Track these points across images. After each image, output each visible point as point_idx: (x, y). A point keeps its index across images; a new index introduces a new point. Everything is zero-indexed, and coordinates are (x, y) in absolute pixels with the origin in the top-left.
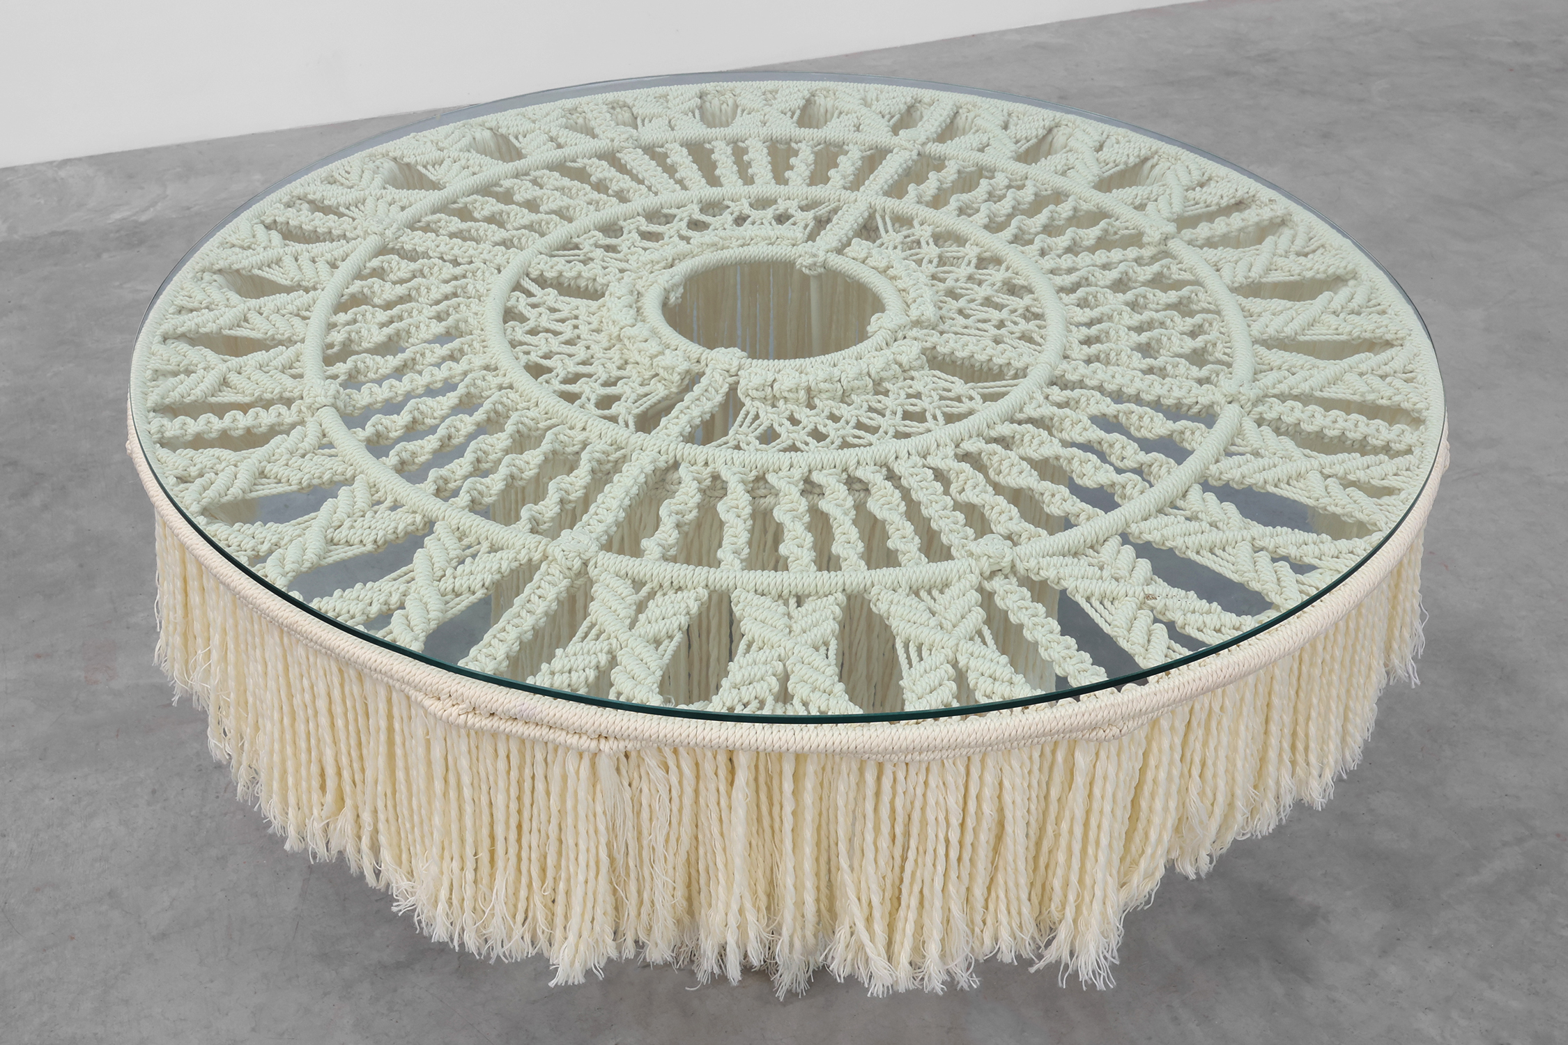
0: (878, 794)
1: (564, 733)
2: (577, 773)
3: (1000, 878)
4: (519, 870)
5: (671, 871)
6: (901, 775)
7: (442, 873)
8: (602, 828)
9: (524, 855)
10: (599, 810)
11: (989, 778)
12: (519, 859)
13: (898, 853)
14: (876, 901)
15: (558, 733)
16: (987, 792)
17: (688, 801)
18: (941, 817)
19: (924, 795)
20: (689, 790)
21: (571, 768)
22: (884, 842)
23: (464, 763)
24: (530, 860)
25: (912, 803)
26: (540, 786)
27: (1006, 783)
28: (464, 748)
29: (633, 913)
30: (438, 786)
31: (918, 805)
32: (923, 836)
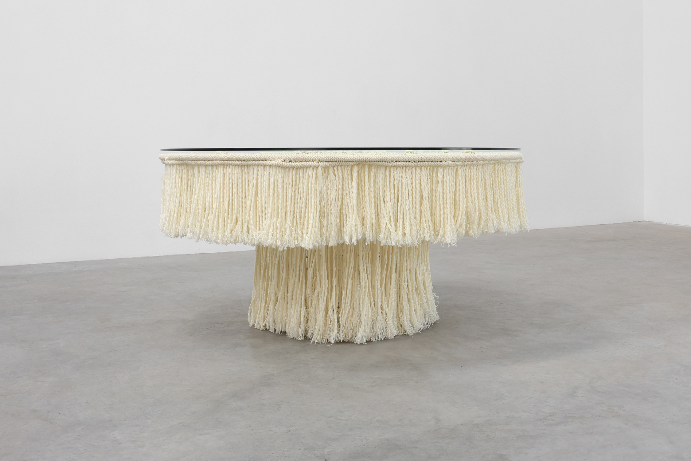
0: (390, 181)
1: (309, 162)
2: (312, 176)
3: (423, 214)
4: (294, 217)
5: (336, 211)
6: (395, 173)
7: (271, 223)
8: (318, 195)
9: (295, 211)
10: (318, 189)
11: (417, 178)
12: (294, 213)
13: (396, 201)
14: (392, 216)
15: (308, 162)
16: (417, 182)
17: (340, 187)
18: (407, 187)
19: (402, 180)
20: (341, 183)
21: (311, 174)
22: (392, 197)
23: (280, 181)
24: (297, 213)
25: (399, 183)
26: (301, 185)
27: (422, 180)
28: (280, 177)
29: (325, 229)
30: (272, 191)
31: (400, 183)
32: (402, 193)
